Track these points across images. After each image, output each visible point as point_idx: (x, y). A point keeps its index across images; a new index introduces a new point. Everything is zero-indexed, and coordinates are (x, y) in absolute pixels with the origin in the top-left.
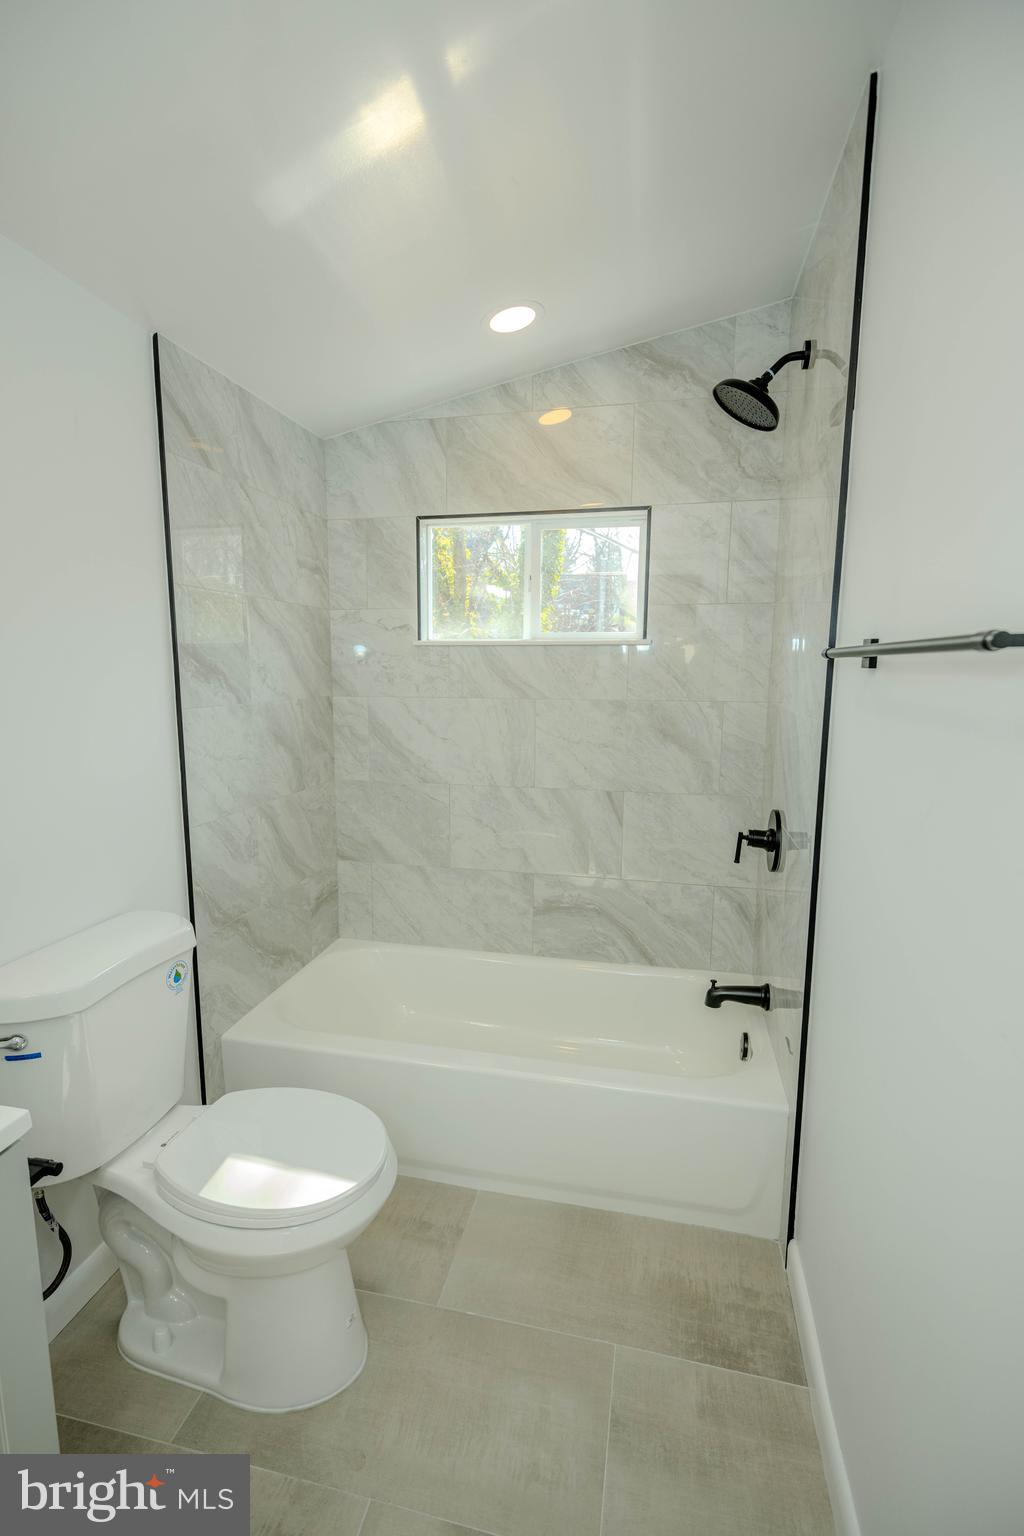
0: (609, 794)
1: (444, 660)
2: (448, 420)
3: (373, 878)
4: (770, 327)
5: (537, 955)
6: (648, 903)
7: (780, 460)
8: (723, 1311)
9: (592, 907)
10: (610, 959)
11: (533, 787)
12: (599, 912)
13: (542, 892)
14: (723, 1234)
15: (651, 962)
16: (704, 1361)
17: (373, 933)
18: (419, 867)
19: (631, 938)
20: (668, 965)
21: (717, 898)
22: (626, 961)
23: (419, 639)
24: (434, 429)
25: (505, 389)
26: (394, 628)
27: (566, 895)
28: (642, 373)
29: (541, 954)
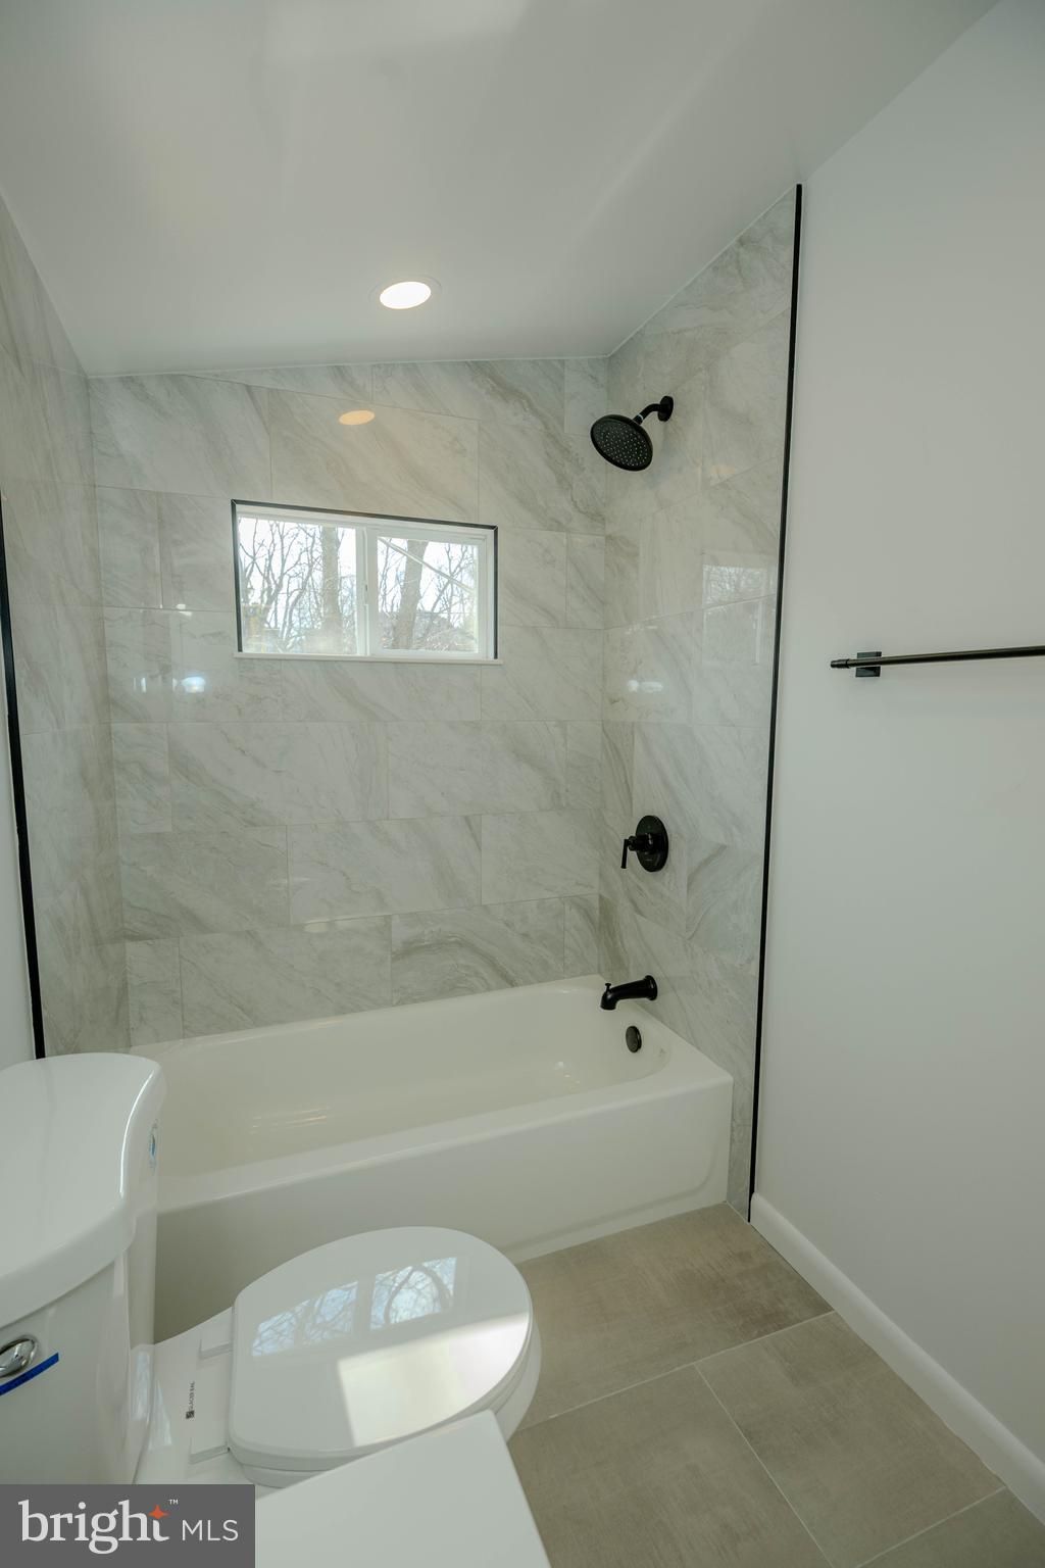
0: (467, 819)
1: (274, 677)
2: (271, 391)
3: (181, 957)
4: (592, 377)
5: (397, 1004)
6: (508, 925)
7: (604, 501)
8: (740, 1283)
9: (453, 939)
10: (472, 991)
11: (388, 819)
12: (461, 944)
13: (401, 933)
14: (687, 1216)
15: (512, 983)
16: (760, 1335)
17: (185, 1027)
18: (248, 932)
19: (492, 963)
20: (527, 983)
21: (567, 907)
22: (489, 989)
23: (240, 650)
24: (252, 398)
25: (340, 372)
26: (203, 636)
27: (426, 932)
28: (484, 391)
29: (401, 1003)
